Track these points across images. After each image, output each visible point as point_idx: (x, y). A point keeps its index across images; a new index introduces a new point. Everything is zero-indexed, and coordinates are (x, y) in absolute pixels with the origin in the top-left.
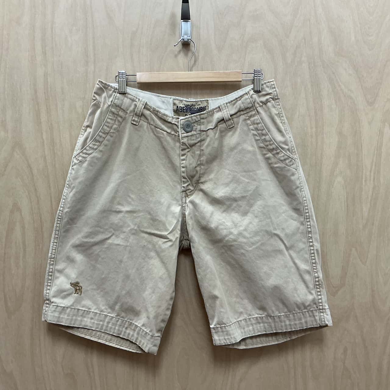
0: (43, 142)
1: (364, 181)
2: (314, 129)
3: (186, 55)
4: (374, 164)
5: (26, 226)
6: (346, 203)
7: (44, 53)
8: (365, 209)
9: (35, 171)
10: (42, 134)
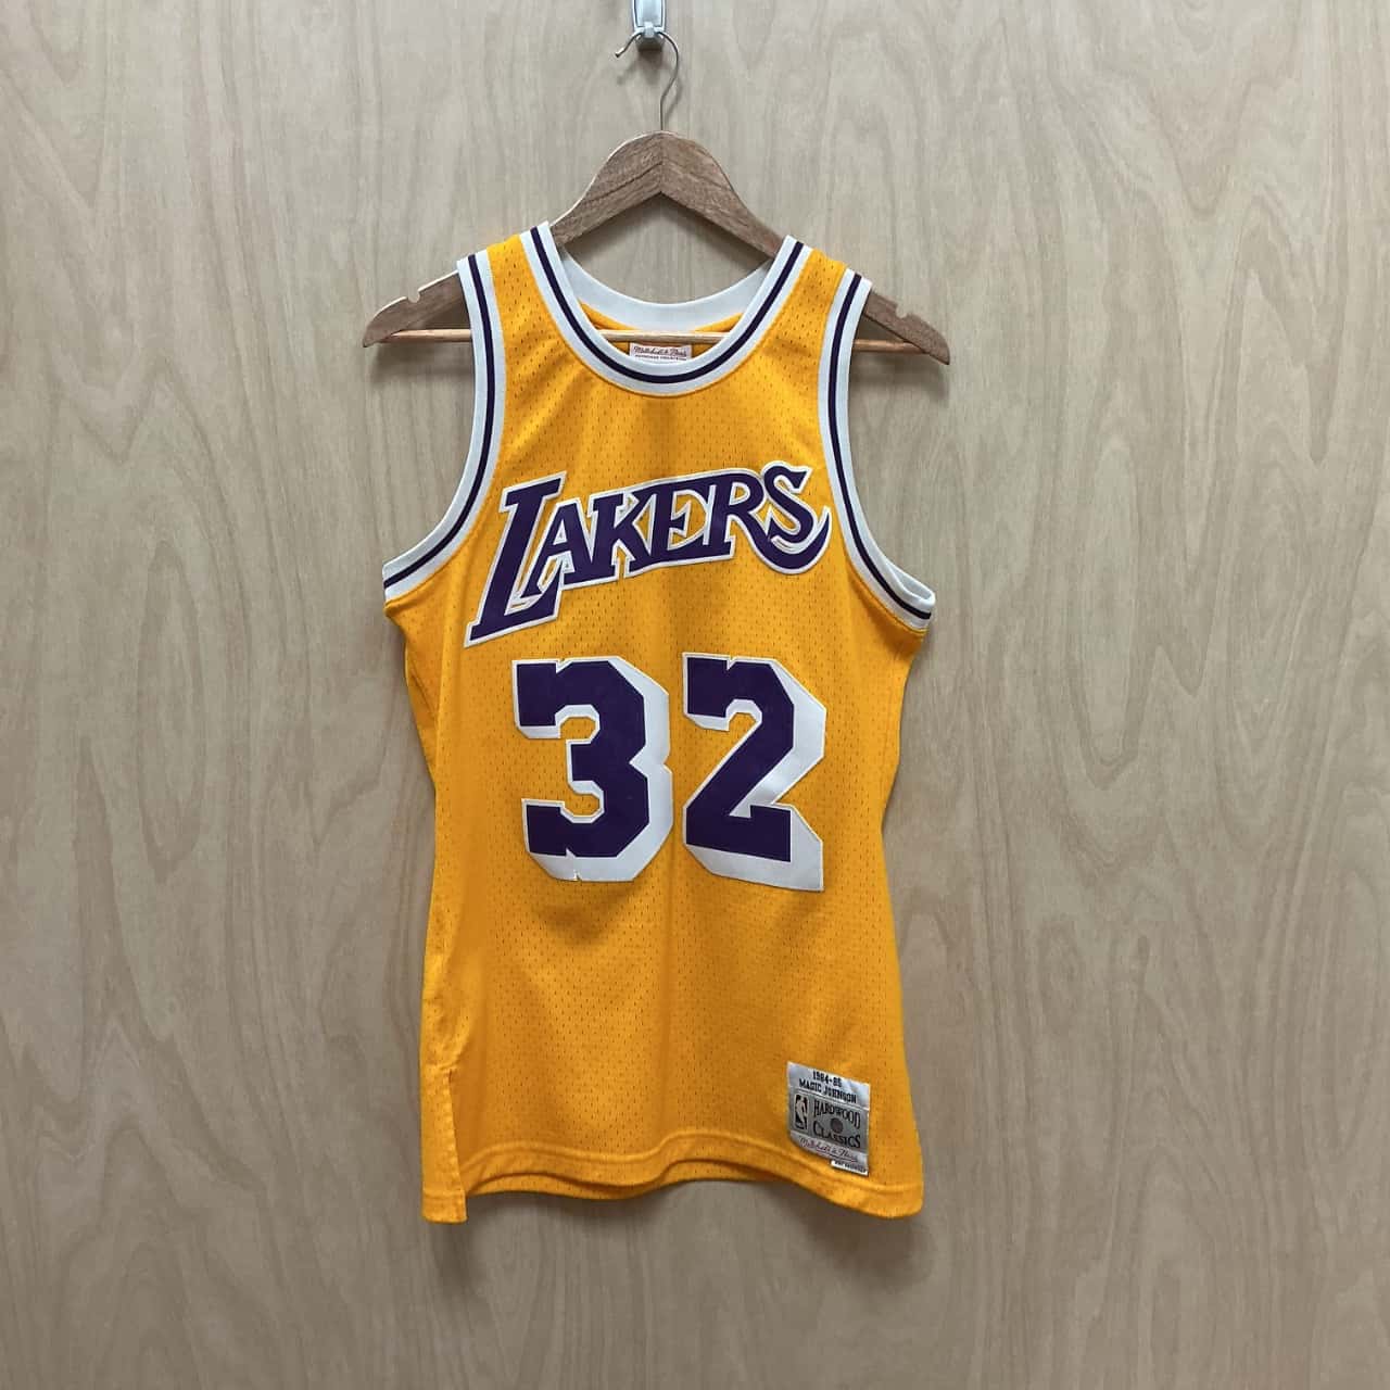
0: (238, 358)
1: (1187, 448)
2: (1038, 297)
3: (652, 80)
4: (1217, 393)
5: (200, 607)
6: (1136, 515)
7: (231, 90)
8: (1194, 530)
9: (218, 447)
10: (233, 332)
